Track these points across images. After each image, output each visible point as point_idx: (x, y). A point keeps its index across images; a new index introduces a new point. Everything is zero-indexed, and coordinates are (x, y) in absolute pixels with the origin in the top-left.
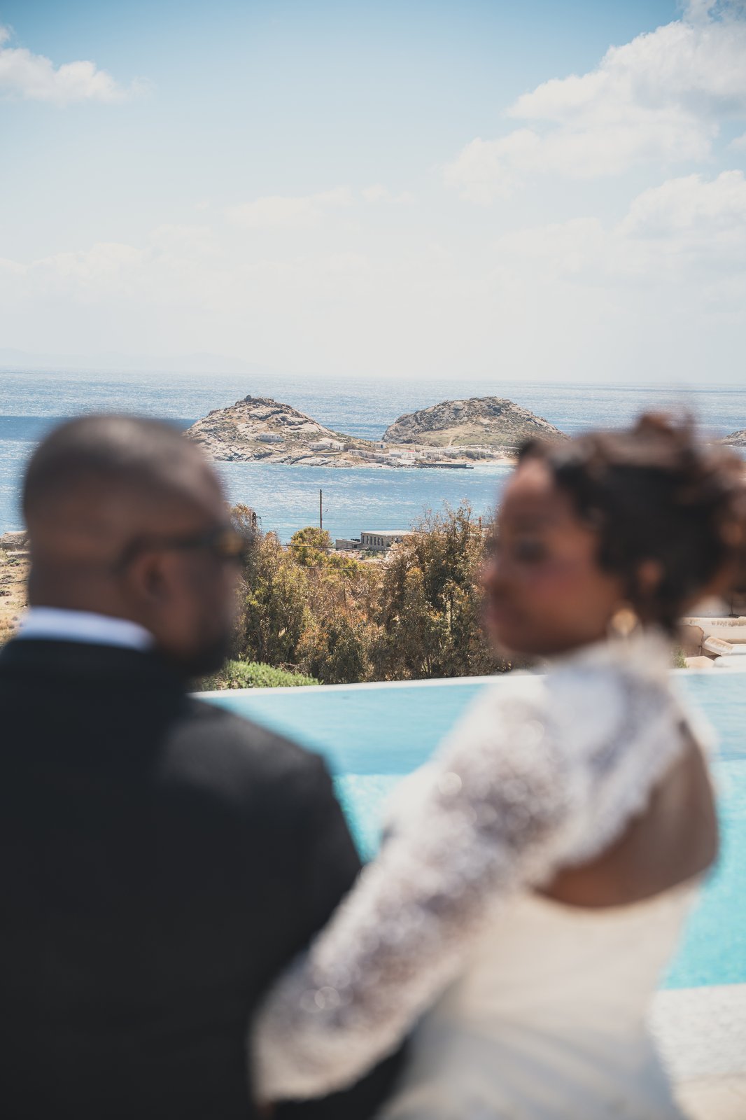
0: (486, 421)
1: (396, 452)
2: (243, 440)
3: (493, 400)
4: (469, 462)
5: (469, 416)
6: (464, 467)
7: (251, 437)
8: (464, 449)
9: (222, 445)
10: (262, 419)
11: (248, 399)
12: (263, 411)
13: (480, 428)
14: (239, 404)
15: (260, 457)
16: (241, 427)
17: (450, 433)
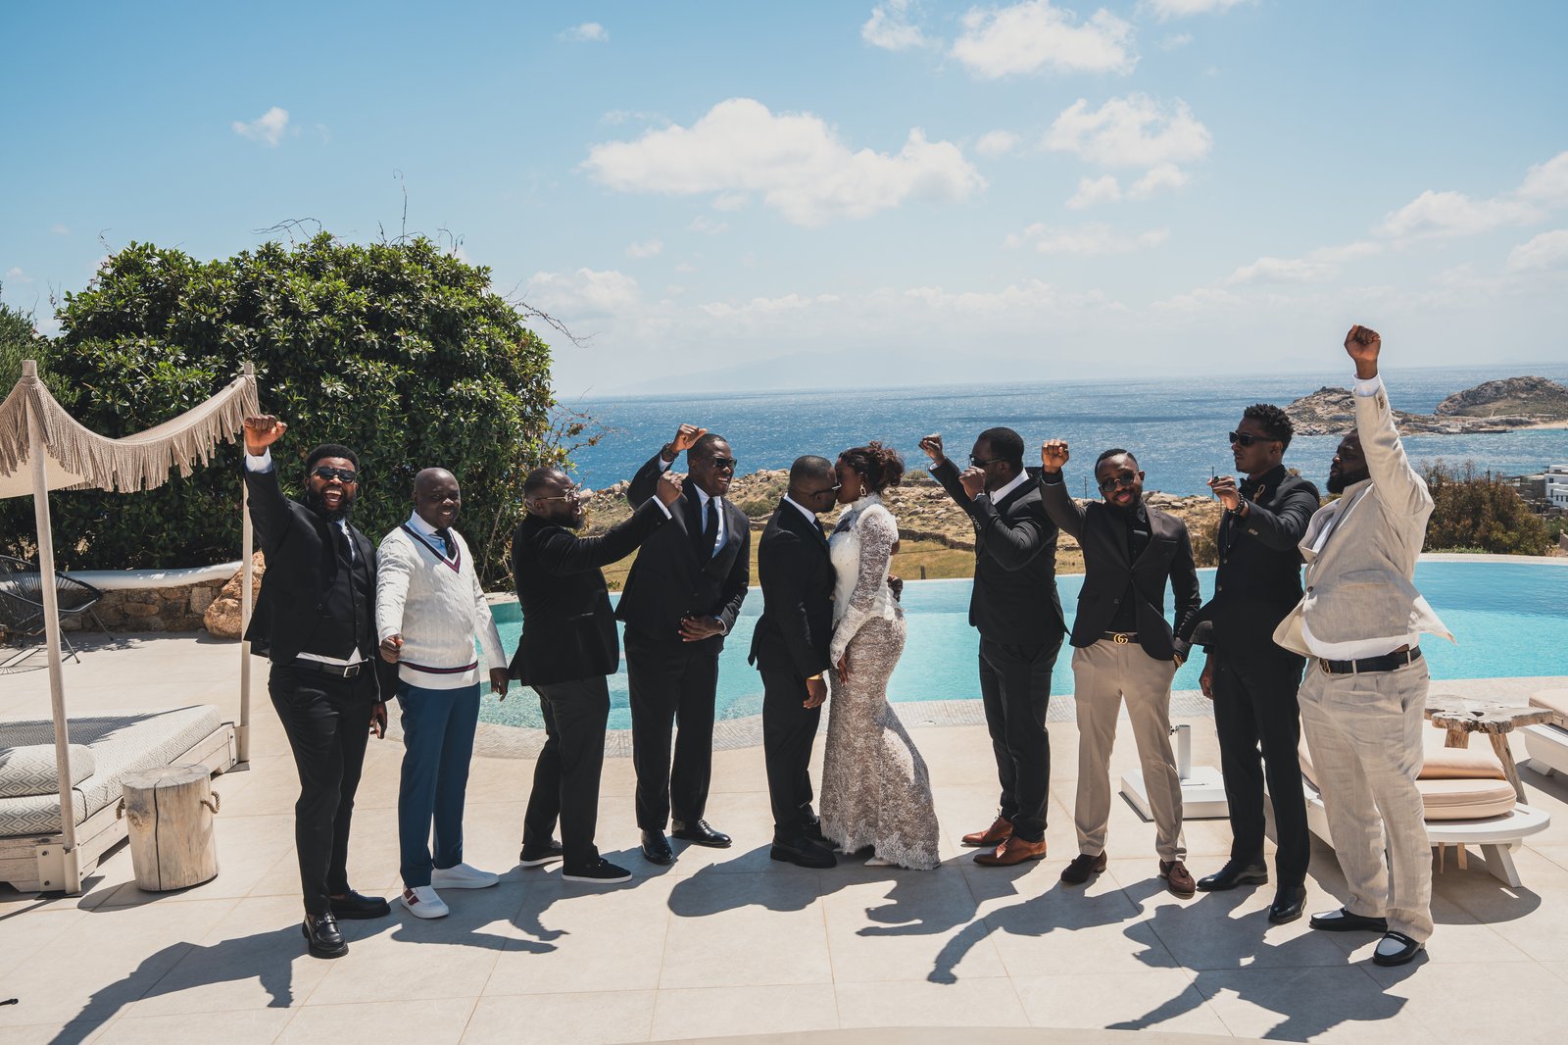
0: (1524, 396)
1: (1445, 423)
2: (1320, 420)
3: (1530, 379)
4: (1509, 428)
5: (1509, 392)
6: (1504, 431)
7: (1326, 417)
8: (1504, 418)
9: (1304, 424)
10: (1335, 403)
11: (1324, 390)
12: (1335, 397)
13: (1518, 401)
14: (1316, 393)
15: (1333, 432)
16: (1319, 410)
17: (1492, 406)
